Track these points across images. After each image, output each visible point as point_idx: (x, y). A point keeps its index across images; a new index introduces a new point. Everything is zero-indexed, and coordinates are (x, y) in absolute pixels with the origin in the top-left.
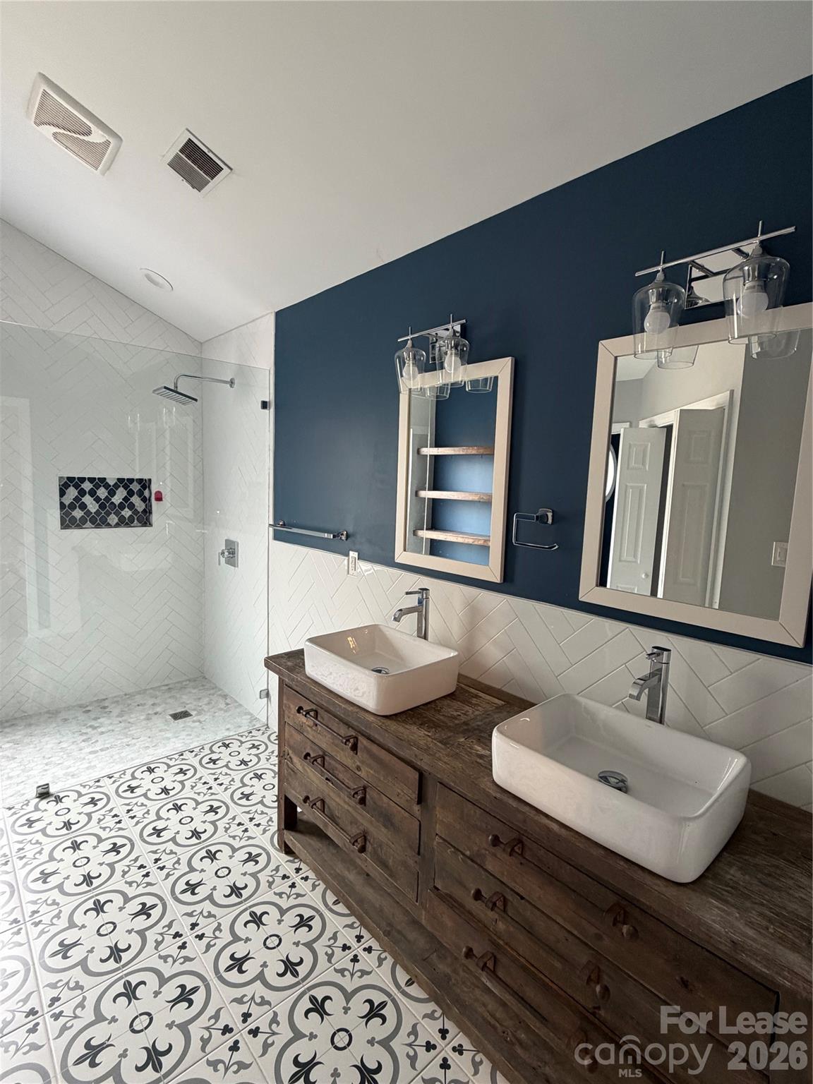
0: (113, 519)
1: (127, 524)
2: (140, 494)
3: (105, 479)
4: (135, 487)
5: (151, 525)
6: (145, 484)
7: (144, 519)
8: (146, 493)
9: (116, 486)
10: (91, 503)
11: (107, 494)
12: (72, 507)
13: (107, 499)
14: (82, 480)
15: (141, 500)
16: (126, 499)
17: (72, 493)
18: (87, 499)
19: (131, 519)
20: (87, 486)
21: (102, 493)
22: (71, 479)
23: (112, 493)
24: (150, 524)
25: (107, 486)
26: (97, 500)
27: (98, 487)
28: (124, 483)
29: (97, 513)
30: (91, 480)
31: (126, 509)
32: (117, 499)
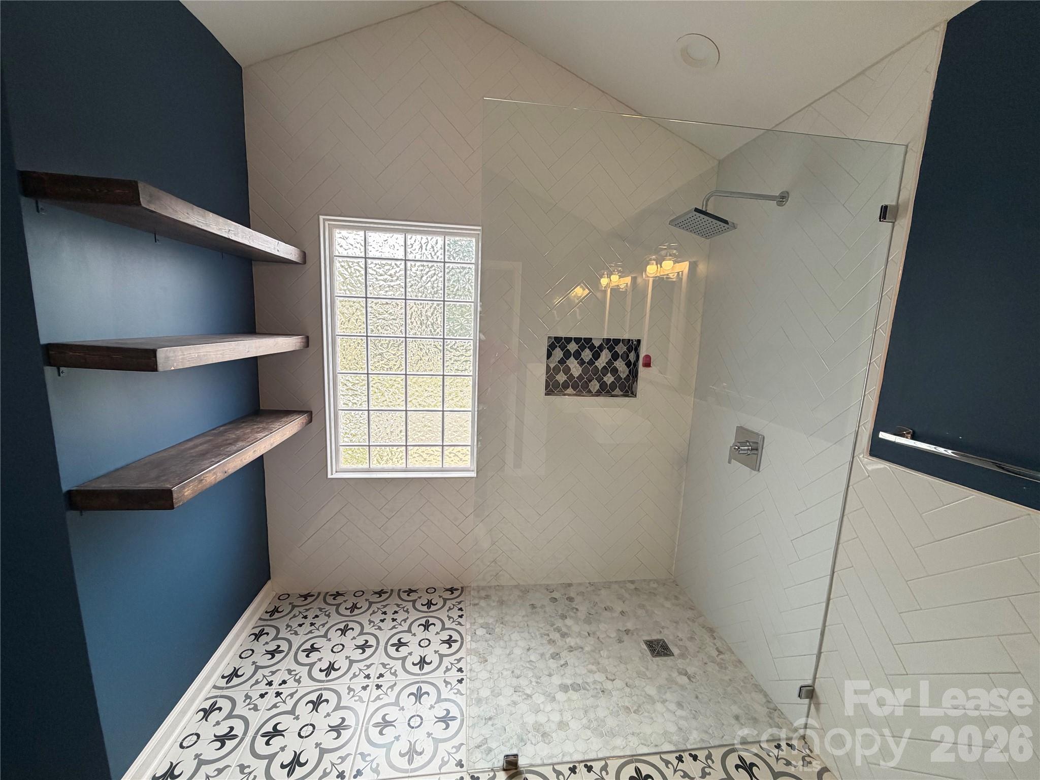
0: (595, 386)
1: (608, 392)
2: (626, 357)
3: (591, 339)
4: (621, 349)
5: (634, 395)
6: (634, 346)
7: (627, 387)
8: (632, 356)
9: (601, 348)
10: (575, 367)
11: (591, 356)
12: (557, 370)
13: (591, 363)
14: (569, 340)
15: (626, 364)
16: (609, 363)
17: (558, 354)
18: (573, 363)
19: (613, 386)
20: (572, 347)
21: (587, 355)
22: (558, 339)
23: (596, 356)
24: (632, 393)
25: (592, 348)
26: (582, 363)
27: (582, 348)
28: (611, 344)
29: (580, 376)
30: (577, 340)
31: (609, 375)
32: (601, 362)
